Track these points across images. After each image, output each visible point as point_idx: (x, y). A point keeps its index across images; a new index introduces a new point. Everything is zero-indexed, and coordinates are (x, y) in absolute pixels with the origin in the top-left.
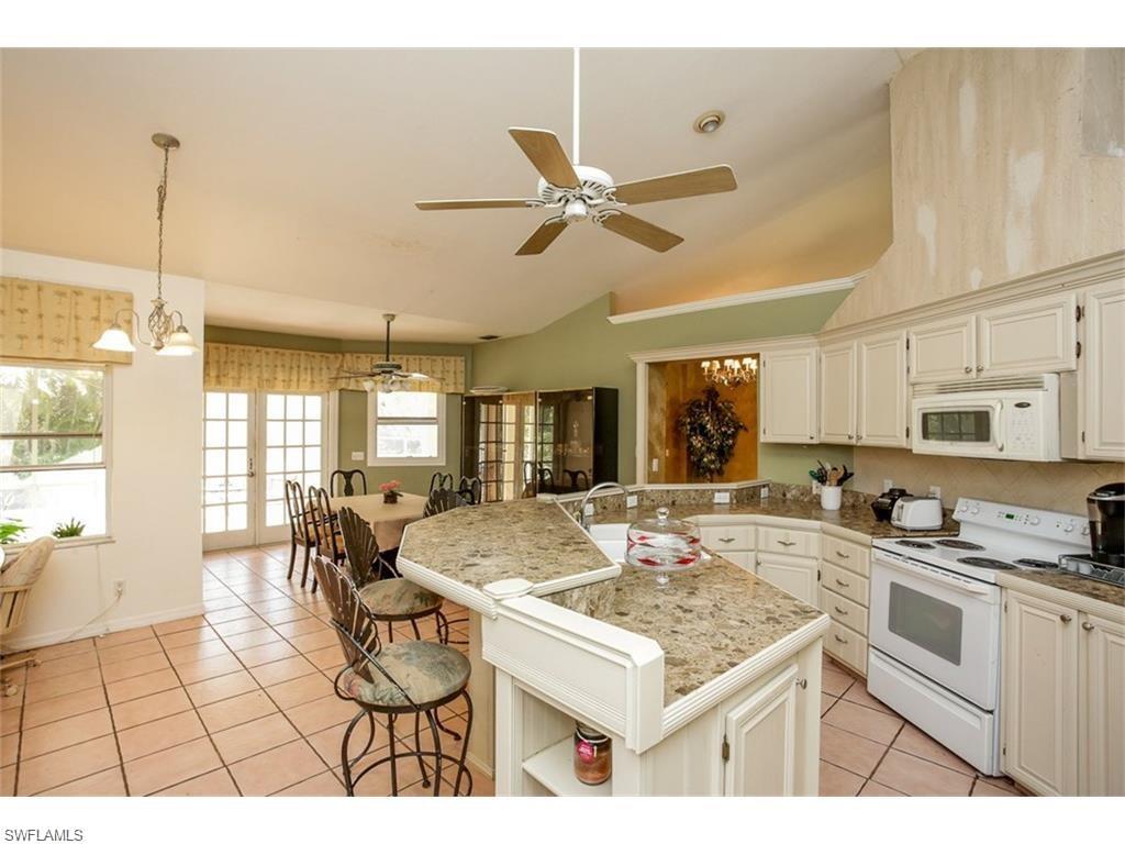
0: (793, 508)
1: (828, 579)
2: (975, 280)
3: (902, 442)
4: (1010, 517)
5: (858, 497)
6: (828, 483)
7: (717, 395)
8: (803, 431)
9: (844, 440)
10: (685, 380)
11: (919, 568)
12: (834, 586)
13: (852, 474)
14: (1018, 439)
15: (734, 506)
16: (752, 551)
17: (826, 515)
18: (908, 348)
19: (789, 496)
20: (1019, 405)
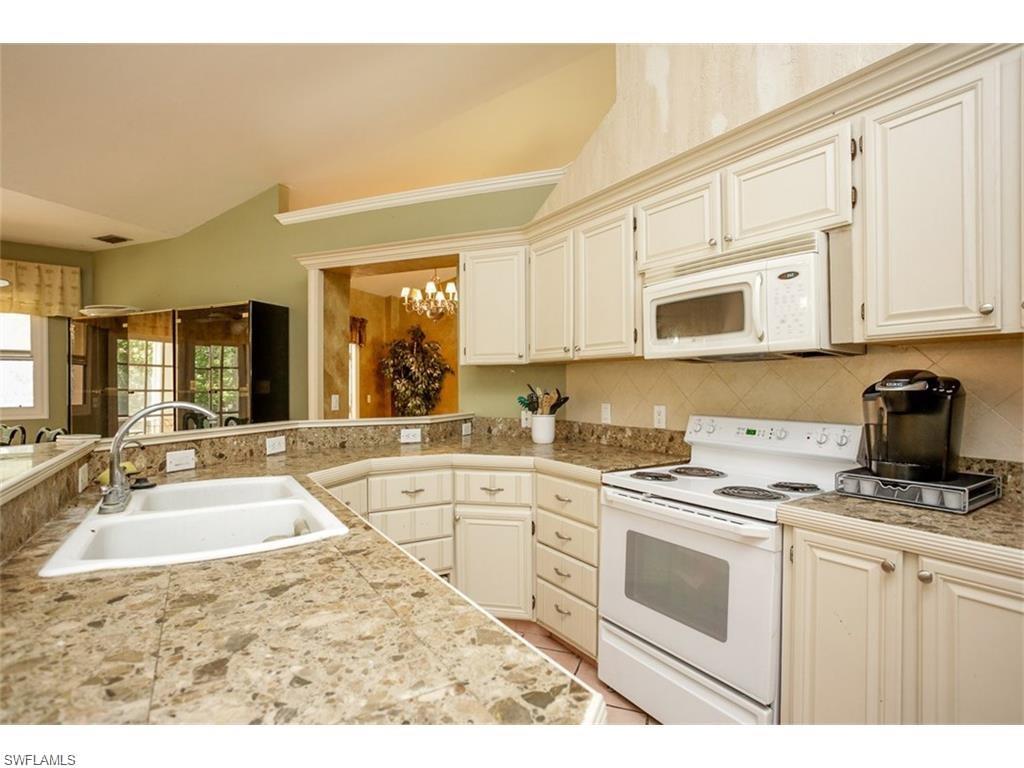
0: (500, 444)
1: (546, 533)
2: (718, 127)
3: (629, 349)
4: (751, 432)
5: (572, 426)
6: (540, 410)
7: (423, 336)
8: (510, 352)
9: (558, 355)
10: (389, 320)
11: (666, 509)
12: (555, 541)
13: (566, 399)
14: (783, 321)
15: (427, 445)
16: (449, 503)
17: (538, 449)
18: (635, 228)
19: (495, 431)
20: (783, 277)
